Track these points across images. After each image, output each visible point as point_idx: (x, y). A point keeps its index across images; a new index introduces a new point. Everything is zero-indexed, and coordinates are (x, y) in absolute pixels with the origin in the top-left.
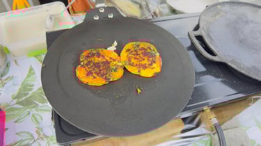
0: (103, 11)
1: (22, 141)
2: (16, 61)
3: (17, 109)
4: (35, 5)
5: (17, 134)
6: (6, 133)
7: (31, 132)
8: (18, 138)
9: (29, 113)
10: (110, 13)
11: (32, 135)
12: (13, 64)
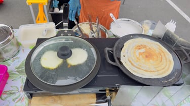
0: (66, 32)
1: (12, 90)
2: (23, 50)
3: (16, 74)
4: (50, 21)
5: (11, 86)
6: (6, 85)
7: (18, 87)
8: (11, 89)
9: (21, 77)
10: (70, 33)
11: (18, 89)
12: (21, 51)
